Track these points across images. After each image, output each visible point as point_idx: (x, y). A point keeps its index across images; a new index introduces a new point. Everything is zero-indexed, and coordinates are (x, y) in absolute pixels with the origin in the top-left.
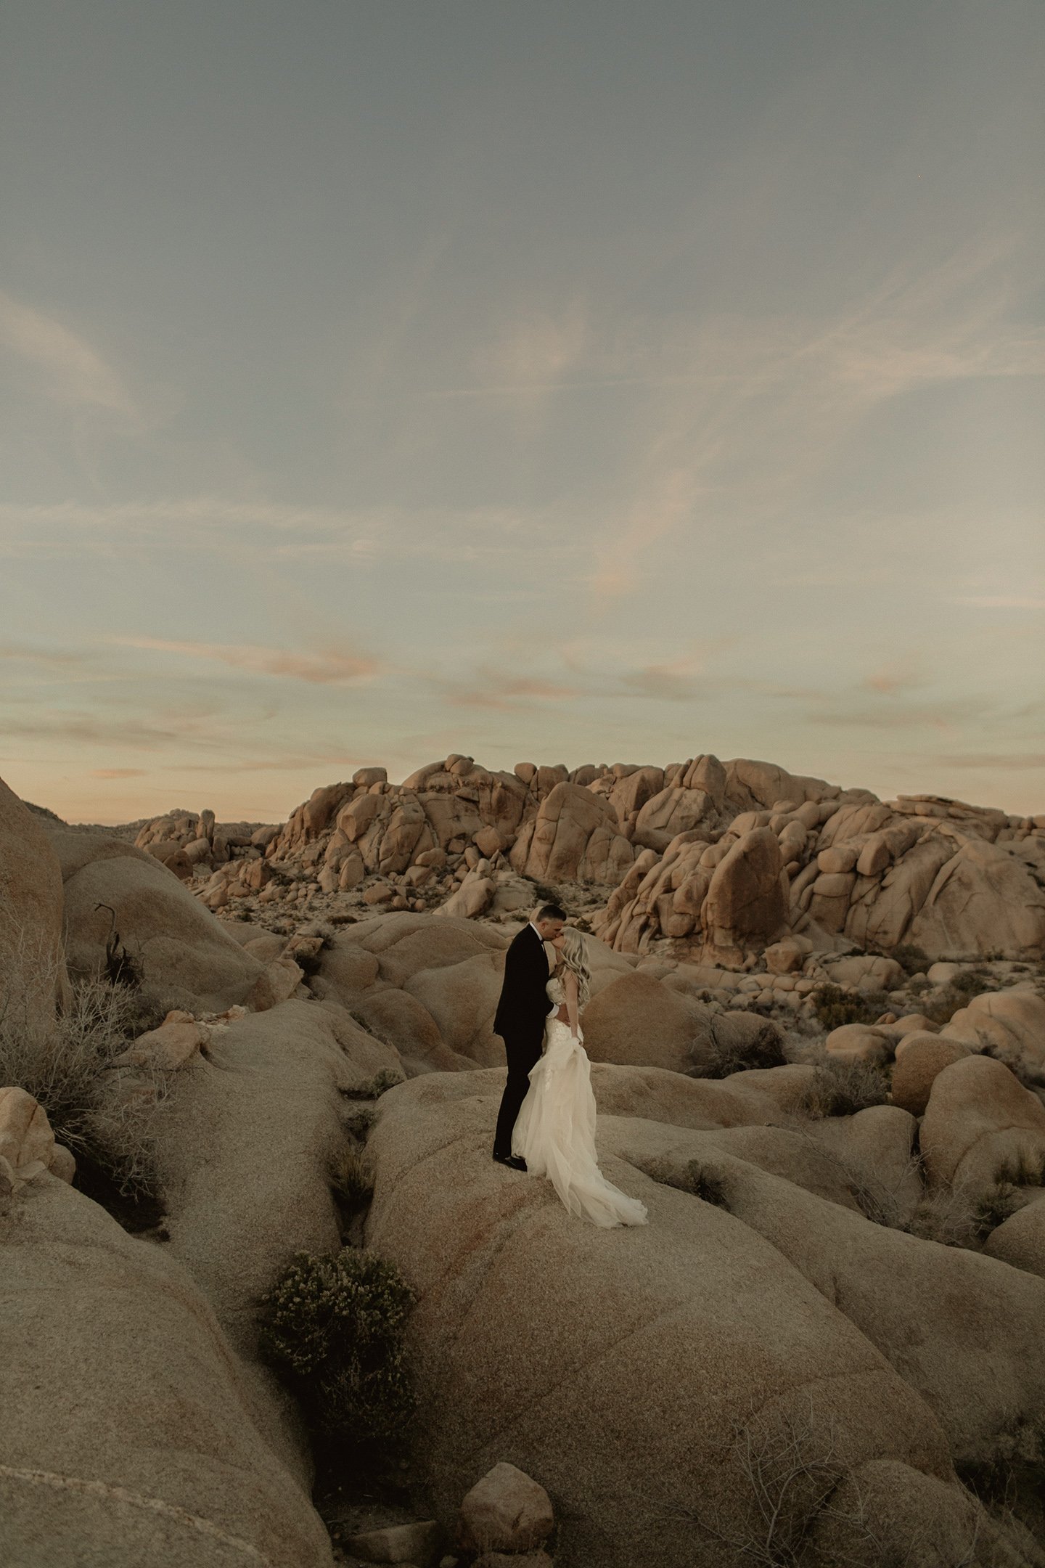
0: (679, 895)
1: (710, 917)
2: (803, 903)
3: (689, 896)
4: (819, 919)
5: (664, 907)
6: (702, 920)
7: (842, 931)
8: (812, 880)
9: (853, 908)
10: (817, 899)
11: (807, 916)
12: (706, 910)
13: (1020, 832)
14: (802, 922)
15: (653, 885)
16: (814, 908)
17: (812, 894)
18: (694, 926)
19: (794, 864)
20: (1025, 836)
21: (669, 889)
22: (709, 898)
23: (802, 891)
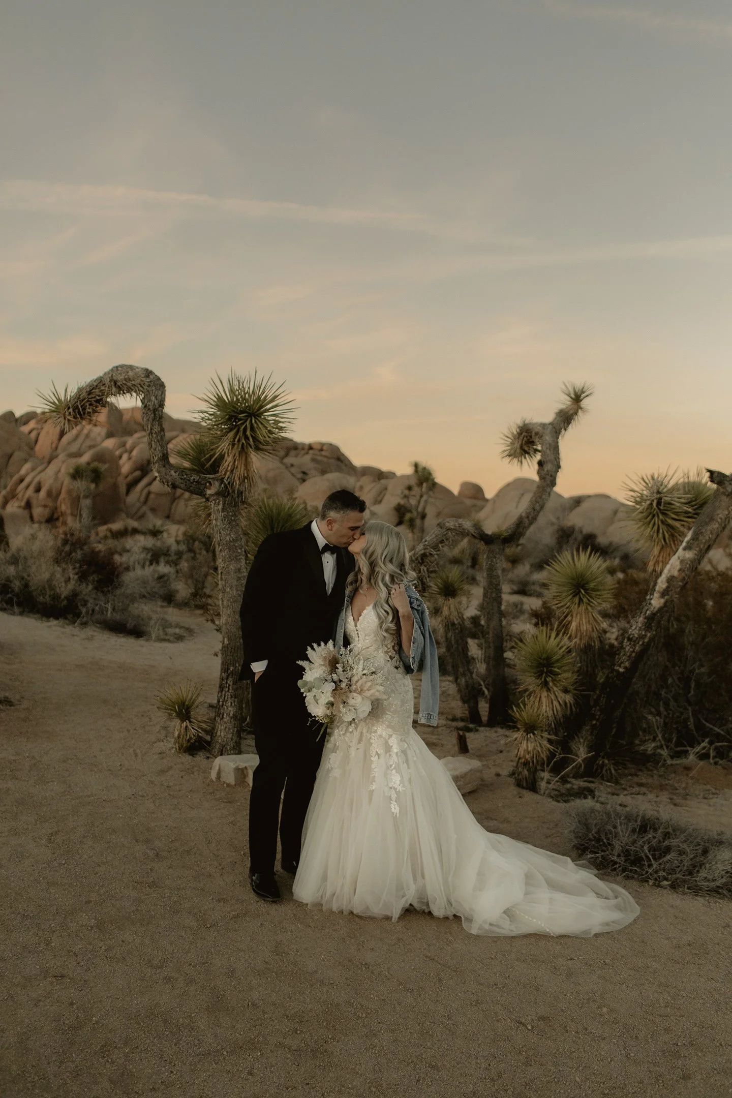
0: (43, 493)
1: (63, 508)
2: (142, 499)
3: (49, 494)
4: (153, 510)
5: (34, 502)
6: (59, 510)
7: (168, 517)
8: (150, 484)
9: (176, 501)
10: (152, 496)
11: (145, 508)
12: (61, 502)
13: (303, 452)
14: (141, 512)
15: (27, 487)
16: (150, 503)
17: (149, 493)
18: (53, 514)
19: (138, 473)
20: (304, 454)
21: (38, 490)
22: (63, 495)
23: (142, 491)
